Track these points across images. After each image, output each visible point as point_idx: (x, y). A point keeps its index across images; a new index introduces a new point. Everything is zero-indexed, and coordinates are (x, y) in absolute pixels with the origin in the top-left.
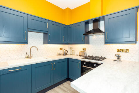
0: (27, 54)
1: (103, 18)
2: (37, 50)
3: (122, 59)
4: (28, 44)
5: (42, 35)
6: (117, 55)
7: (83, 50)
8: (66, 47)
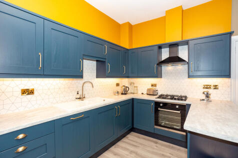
0: (78, 93)
1: (186, 43)
2: (93, 87)
3: (212, 97)
4: (82, 78)
5: (95, 63)
6: (205, 93)
7: (152, 85)
8: (125, 82)
